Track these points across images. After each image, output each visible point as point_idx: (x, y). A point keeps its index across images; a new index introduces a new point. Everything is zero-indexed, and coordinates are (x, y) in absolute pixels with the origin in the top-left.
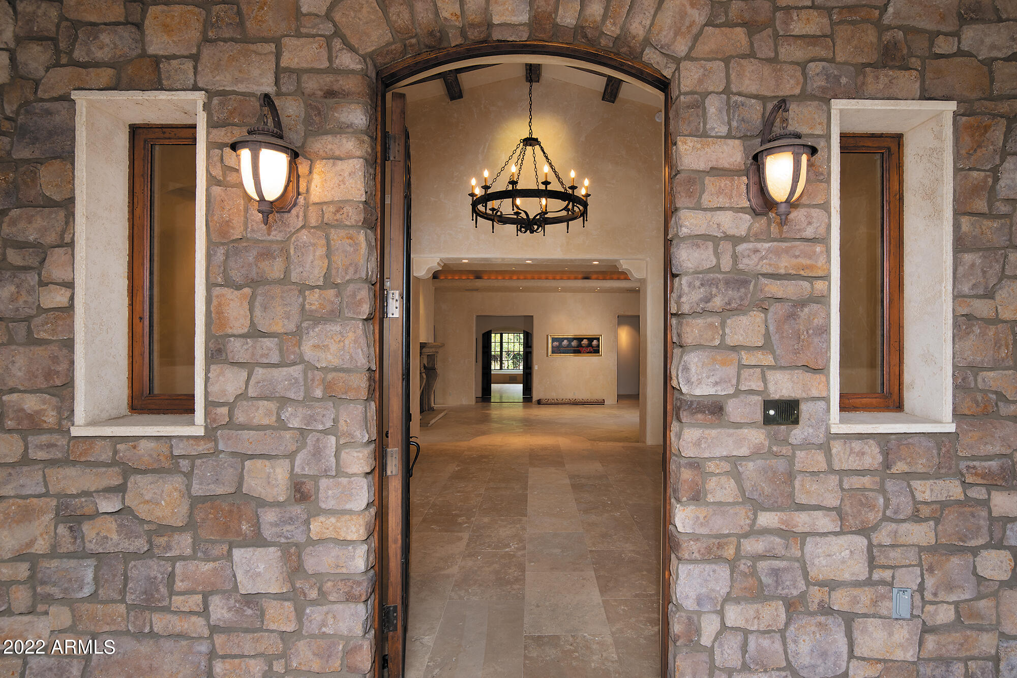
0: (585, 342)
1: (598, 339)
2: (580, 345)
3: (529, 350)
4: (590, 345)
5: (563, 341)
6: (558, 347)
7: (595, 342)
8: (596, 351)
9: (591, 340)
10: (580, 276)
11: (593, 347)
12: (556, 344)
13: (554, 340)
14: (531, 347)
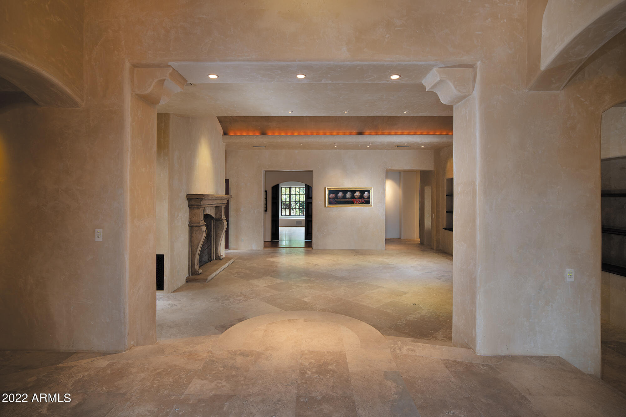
0: (357, 194)
1: (369, 191)
2: (353, 197)
3: (309, 201)
4: (362, 197)
5: (338, 193)
6: (333, 198)
7: (366, 194)
8: (367, 202)
9: (362, 192)
10: (354, 132)
11: (364, 198)
12: (332, 195)
13: (331, 192)
14: (311, 198)
